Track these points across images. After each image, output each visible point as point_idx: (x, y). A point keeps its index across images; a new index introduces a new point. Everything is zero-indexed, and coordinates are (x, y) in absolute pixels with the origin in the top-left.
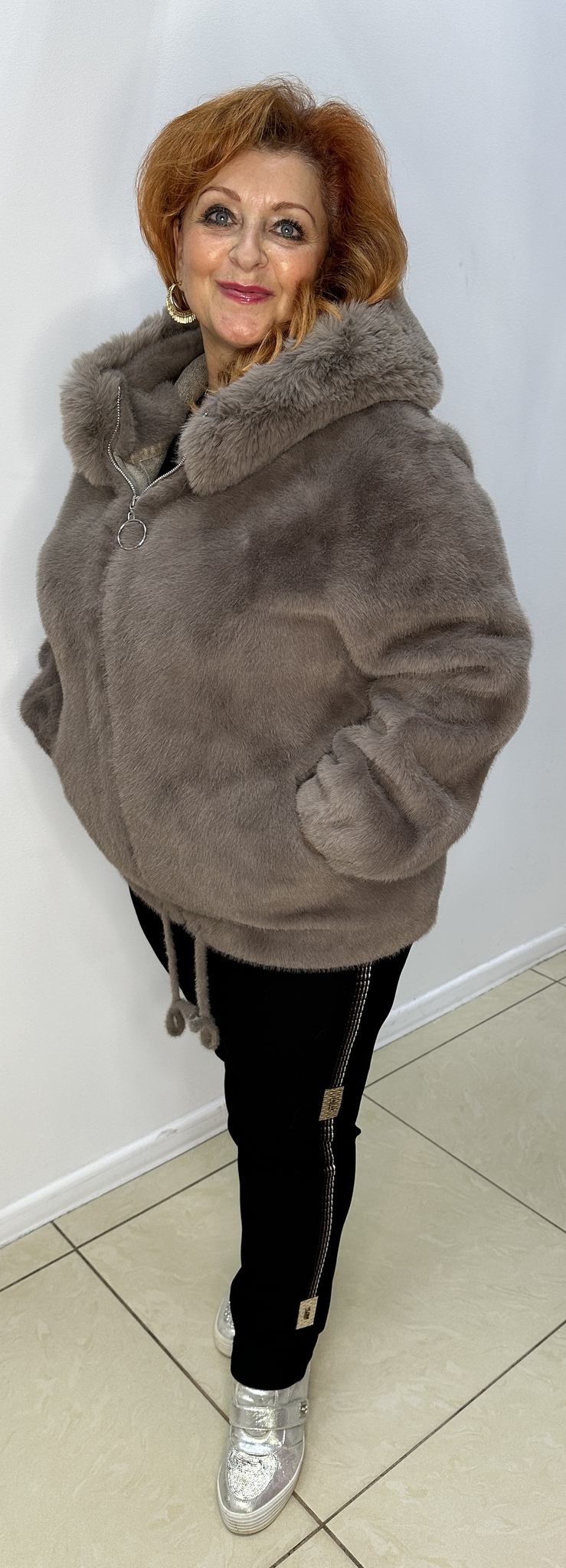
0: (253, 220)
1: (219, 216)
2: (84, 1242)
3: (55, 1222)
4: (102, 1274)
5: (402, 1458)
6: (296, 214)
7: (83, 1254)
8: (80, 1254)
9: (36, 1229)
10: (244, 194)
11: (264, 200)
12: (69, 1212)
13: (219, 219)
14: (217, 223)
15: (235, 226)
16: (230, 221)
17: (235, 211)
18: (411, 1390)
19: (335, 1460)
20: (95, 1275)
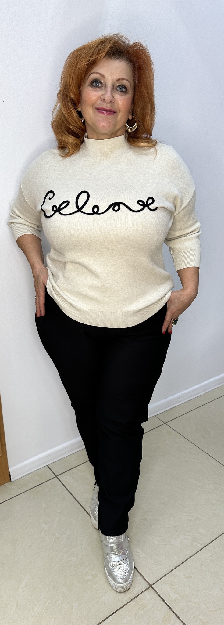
0: (109, 85)
1: (96, 84)
2: (59, 474)
3: (49, 466)
4: (66, 486)
6: (125, 82)
7: (59, 478)
9: (42, 468)
10: (106, 75)
11: (113, 78)
13: (96, 85)
14: (96, 86)
15: (102, 87)
16: (100, 85)
17: (102, 81)
18: (186, 538)
19: (156, 562)
20: (64, 487)
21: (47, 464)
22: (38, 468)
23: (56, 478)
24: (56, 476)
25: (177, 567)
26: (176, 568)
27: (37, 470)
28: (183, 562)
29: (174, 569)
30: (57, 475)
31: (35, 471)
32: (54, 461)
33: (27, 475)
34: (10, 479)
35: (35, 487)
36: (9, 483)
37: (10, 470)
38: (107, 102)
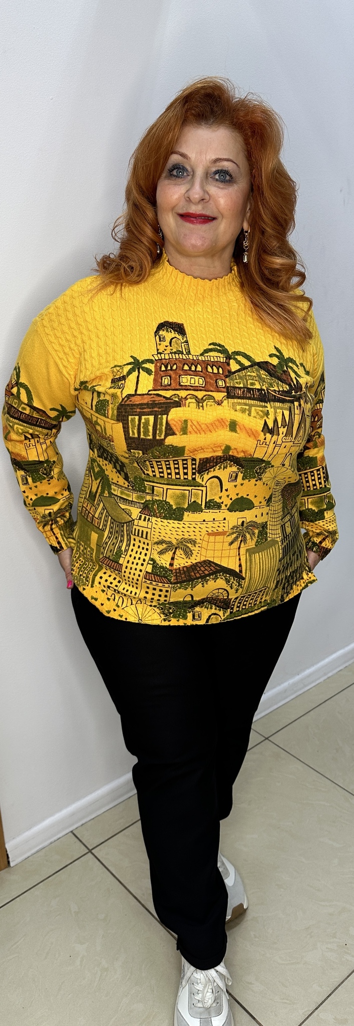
0: (200, 172)
1: (178, 172)
2: (95, 845)
3: (73, 831)
4: (110, 868)
5: (328, 996)
6: (227, 165)
7: (96, 854)
8: (93, 854)
9: (62, 837)
10: (192, 155)
11: (206, 158)
12: (82, 825)
13: (178, 174)
14: (177, 177)
15: (188, 177)
16: (185, 174)
17: (189, 169)
18: (329, 949)
19: (283, 999)
20: (106, 870)
21: (71, 829)
22: (55, 838)
23: (90, 854)
24: (90, 851)
25: (321, 1004)
26: (319, 1006)
27: (55, 841)
28: (330, 995)
29: (316, 1009)
30: (90, 848)
31: (51, 843)
32: (83, 821)
33: (37, 852)
34: (9, 862)
35: (54, 874)
36: (7, 869)
37: (8, 846)
38: (193, 201)
